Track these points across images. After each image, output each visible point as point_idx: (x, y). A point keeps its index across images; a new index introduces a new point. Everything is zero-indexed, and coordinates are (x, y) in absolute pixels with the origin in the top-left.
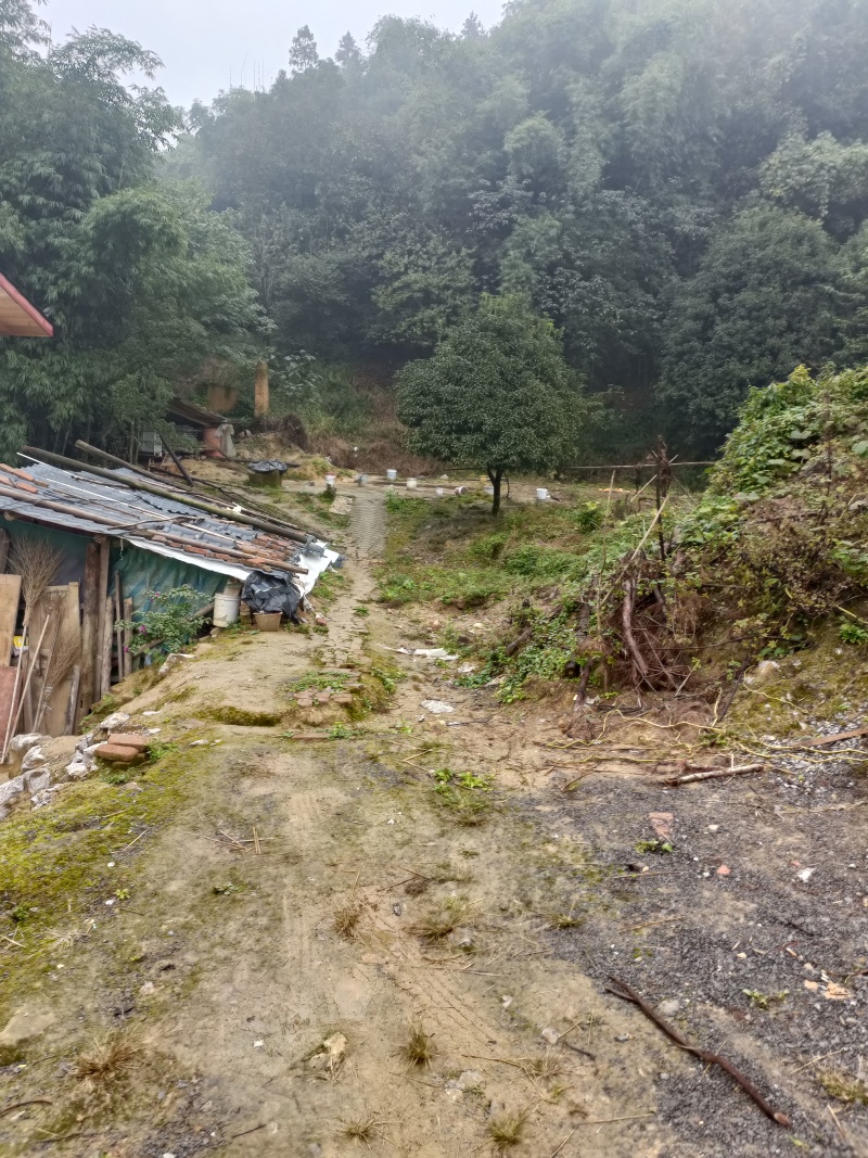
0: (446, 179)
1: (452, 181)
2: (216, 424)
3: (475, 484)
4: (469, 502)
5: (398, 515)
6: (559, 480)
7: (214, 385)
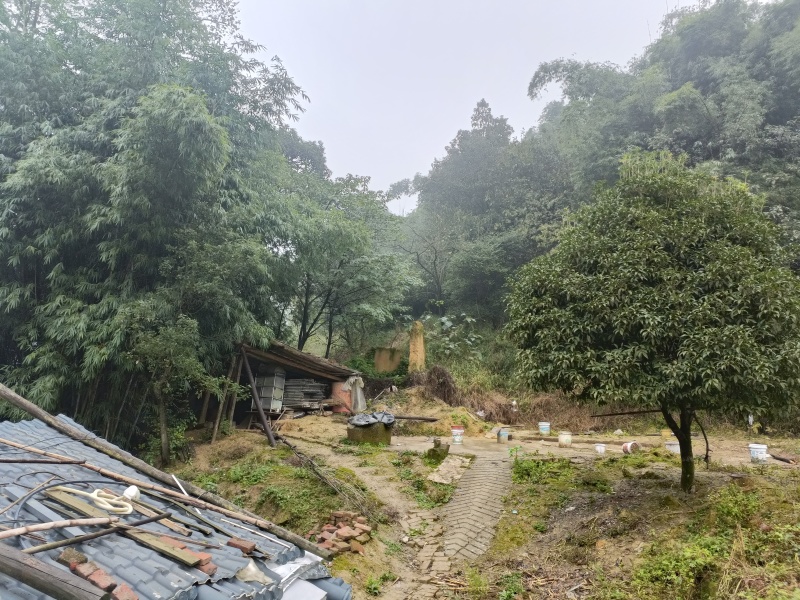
0: (596, 160)
1: (600, 161)
2: (344, 377)
3: (655, 440)
4: (641, 466)
5: (527, 485)
6: (766, 434)
7: (381, 349)
